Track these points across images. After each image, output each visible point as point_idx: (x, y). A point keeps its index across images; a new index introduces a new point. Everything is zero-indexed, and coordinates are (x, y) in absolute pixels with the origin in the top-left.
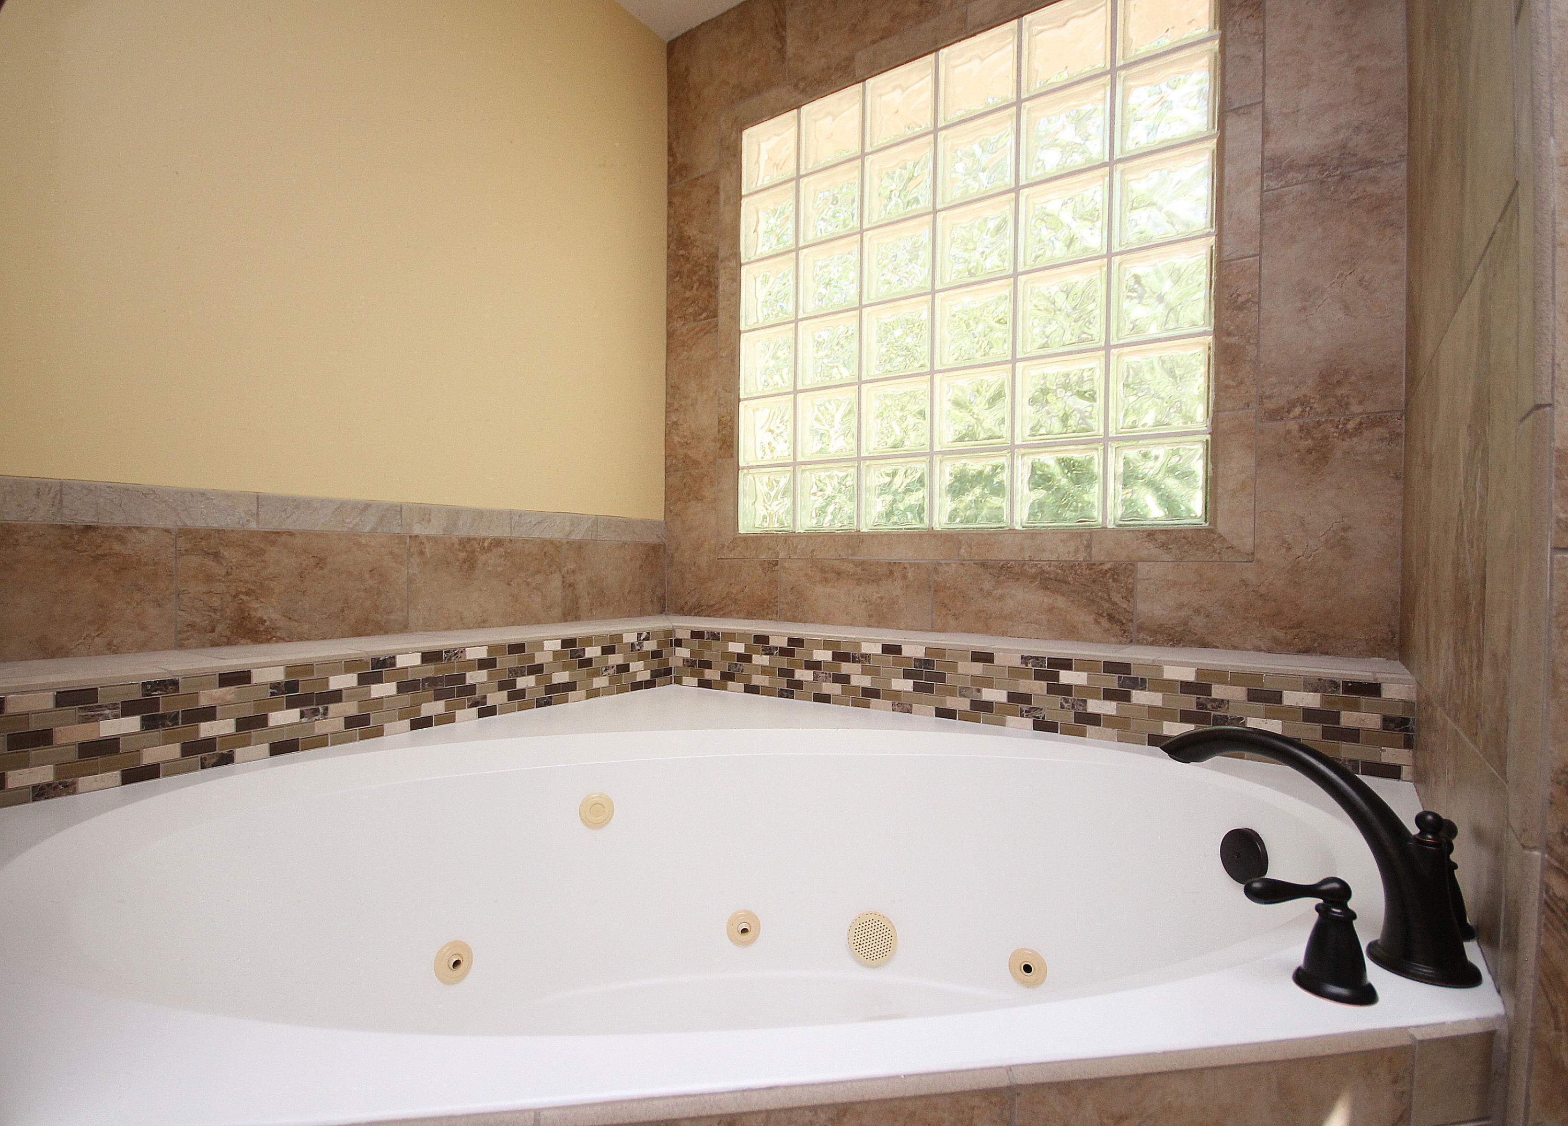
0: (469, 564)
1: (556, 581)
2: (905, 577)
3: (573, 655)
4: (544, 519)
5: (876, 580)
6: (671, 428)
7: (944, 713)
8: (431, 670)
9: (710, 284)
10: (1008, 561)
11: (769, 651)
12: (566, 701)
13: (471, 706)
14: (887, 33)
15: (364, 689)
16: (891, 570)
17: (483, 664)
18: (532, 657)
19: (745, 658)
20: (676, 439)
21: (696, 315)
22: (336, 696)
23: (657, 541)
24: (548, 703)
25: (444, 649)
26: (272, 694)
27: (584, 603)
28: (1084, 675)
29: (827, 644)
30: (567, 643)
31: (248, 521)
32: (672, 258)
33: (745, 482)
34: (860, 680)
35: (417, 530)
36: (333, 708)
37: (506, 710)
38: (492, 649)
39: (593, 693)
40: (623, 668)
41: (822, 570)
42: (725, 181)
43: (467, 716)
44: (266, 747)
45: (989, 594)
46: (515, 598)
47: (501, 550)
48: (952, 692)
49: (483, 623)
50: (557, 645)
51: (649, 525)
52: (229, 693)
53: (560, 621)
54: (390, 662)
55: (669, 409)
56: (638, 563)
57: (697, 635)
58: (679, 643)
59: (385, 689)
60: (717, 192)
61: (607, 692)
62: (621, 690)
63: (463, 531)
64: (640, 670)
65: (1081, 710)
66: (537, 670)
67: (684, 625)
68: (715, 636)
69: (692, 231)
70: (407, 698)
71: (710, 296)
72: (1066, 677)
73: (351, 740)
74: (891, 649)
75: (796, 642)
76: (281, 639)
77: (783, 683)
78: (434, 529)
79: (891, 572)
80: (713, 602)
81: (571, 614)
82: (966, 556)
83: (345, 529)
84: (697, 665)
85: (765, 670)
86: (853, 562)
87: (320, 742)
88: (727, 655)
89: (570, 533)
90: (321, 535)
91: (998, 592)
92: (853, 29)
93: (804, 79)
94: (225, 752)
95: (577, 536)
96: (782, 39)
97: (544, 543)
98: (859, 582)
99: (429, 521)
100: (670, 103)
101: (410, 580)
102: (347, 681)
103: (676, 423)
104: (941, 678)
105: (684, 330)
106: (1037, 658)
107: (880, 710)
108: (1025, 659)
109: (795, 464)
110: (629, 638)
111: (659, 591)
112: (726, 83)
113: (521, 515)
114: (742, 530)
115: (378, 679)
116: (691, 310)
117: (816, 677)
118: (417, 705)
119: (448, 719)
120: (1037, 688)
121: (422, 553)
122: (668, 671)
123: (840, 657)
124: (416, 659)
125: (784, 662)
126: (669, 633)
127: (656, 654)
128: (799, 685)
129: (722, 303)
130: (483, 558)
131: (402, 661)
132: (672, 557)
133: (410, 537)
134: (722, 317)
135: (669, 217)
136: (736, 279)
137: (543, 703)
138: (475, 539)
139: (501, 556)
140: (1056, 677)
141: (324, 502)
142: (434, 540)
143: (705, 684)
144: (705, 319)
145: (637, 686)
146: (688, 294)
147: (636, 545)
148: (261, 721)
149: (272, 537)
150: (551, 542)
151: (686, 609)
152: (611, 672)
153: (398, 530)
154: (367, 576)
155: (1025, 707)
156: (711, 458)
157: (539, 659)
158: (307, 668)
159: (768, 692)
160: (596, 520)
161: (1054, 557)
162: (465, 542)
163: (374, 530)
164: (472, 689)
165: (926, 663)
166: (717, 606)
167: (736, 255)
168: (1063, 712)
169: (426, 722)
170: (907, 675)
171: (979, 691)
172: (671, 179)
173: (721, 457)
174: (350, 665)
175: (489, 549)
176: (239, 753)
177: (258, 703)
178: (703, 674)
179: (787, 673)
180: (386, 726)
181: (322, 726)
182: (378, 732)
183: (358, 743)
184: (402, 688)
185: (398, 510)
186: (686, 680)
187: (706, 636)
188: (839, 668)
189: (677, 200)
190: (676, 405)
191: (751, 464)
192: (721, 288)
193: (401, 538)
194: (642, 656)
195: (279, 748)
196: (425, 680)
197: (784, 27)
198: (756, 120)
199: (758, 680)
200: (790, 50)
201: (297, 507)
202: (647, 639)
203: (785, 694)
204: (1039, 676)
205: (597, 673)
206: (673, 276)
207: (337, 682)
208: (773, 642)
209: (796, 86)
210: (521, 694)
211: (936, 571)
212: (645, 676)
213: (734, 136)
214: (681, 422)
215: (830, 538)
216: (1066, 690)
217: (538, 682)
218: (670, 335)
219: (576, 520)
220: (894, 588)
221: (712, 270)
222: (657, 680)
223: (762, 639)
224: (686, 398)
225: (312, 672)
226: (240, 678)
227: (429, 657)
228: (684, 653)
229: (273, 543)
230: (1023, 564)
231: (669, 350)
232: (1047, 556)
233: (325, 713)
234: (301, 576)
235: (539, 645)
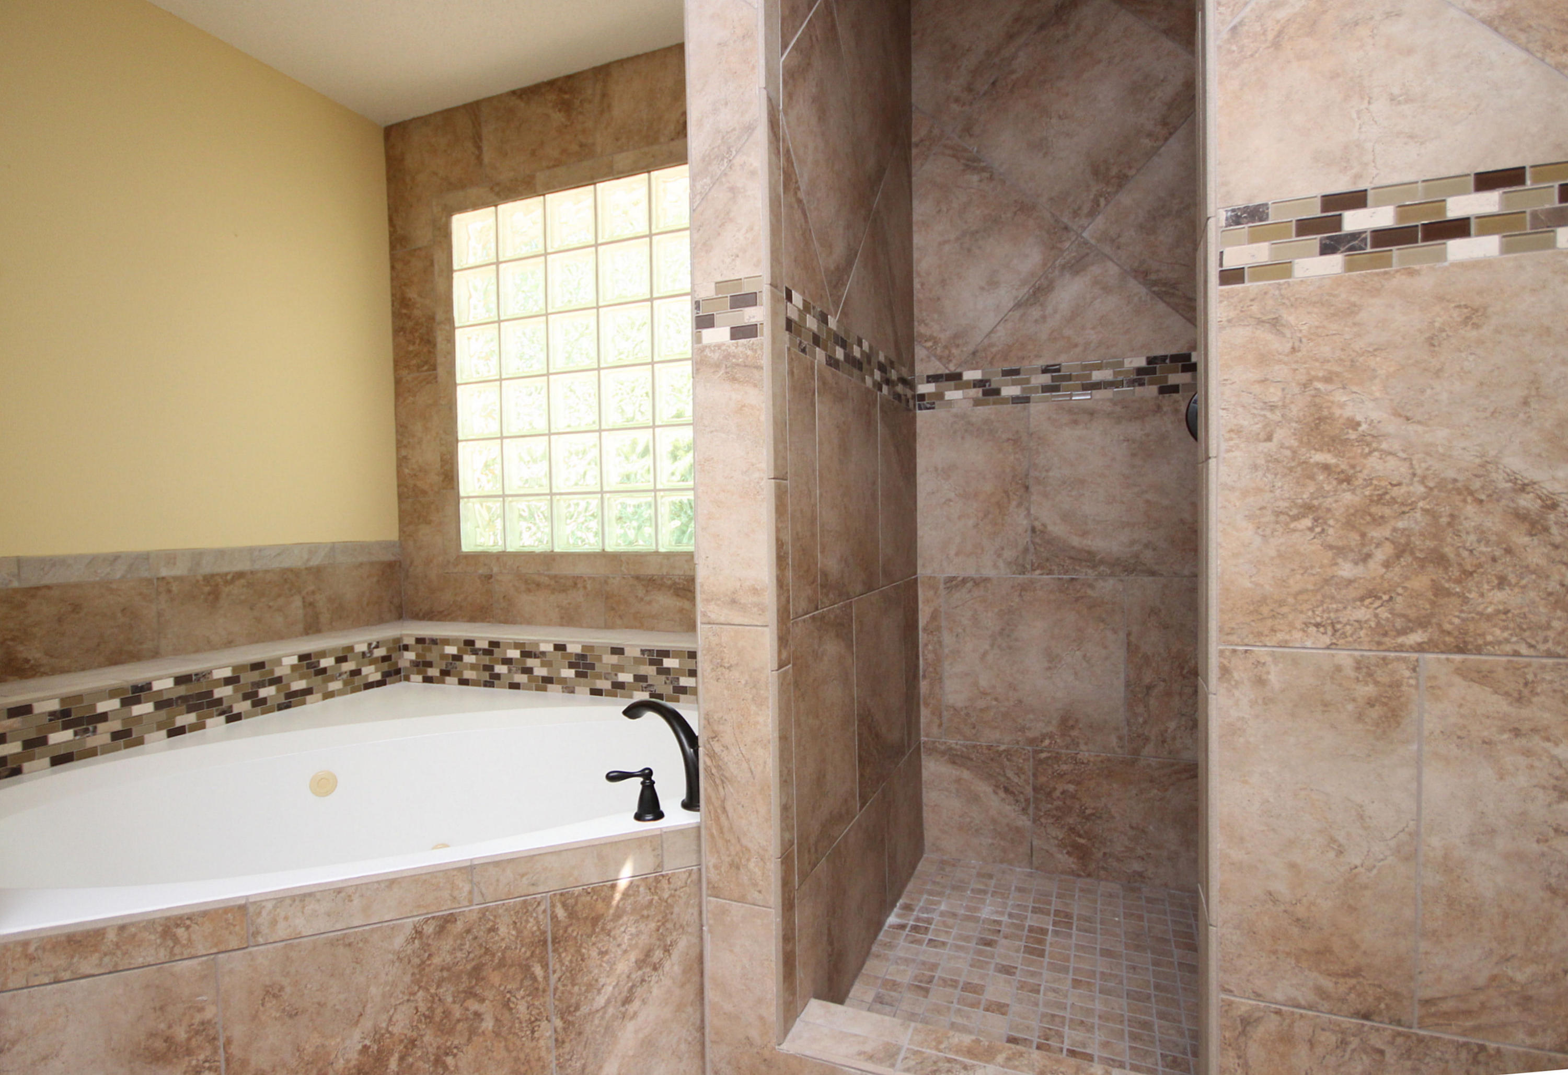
0: (215, 595)
1: (297, 602)
2: (585, 588)
3: (309, 666)
4: (283, 550)
5: (564, 590)
6: (402, 461)
7: (596, 692)
8: (182, 690)
9: (429, 342)
10: (653, 575)
11: (475, 652)
12: (304, 703)
13: (220, 714)
14: (557, 163)
15: (126, 709)
16: (576, 582)
17: (228, 681)
18: (272, 672)
19: (458, 658)
20: (407, 471)
21: (419, 367)
22: (104, 717)
23: (392, 558)
24: (288, 706)
25: (193, 672)
26: (50, 720)
27: (325, 618)
28: (677, 661)
29: (517, 645)
30: (303, 658)
31: (10, 581)
32: (396, 315)
33: (465, 508)
34: (541, 671)
35: (164, 572)
36: (101, 727)
37: (249, 715)
38: (236, 669)
39: (328, 695)
40: (356, 673)
41: (526, 582)
42: (439, 256)
43: (216, 724)
44: (47, 761)
45: (642, 599)
46: (258, 620)
47: (243, 581)
48: (599, 676)
49: (229, 644)
50: (294, 660)
51: (386, 546)
52: (16, 722)
53: (302, 635)
54: (147, 687)
55: (400, 445)
56: (375, 579)
57: (420, 641)
58: (406, 648)
59: (144, 708)
60: (432, 264)
61: (341, 693)
62: (355, 690)
63: (207, 568)
64: (372, 673)
65: (676, 684)
66: (277, 681)
67: (411, 630)
68: (434, 641)
69: (412, 294)
70: (163, 714)
71: (430, 352)
72: (668, 663)
73: (117, 749)
74: (560, 647)
75: (494, 644)
76: (45, 674)
77: (486, 676)
78: (180, 570)
79: (576, 584)
80: (441, 609)
81: (312, 627)
82: (626, 571)
83: (97, 579)
84: (421, 665)
85: (473, 667)
86: (548, 576)
87: (92, 753)
88: (444, 656)
89: (308, 560)
90: (77, 586)
91: (648, 598)
92: (533, 153)
93: (498, 184)
94: (15, 766)
95: (314, 562)
96: (479, 148)
97: (284, 571)
98: (553, 591)
99: (175, 564)
100: (389, 180)
101: (160, 614)
102: (112, 705)
103: (405, 458)
104: (592, 667)
105: (409, 378)
106: (649, 651)
107: (554, 690)
108: (643, 652)
109: (504, 496)
110: (361, 648)
111: (396, 601)
112: (435, 174)
113: (261, 549)
114: (465, 549)
115: (138, 701)
116: (414, 362)
117: (510, 671)
118: (171, 719)
119: (200, 726)
120: (650, 671)
121: (169, 591)
122: (398, 671)
123: (526, 654)
124: (169, 683)
125: (486, 660)
126: (397, 640)
127: (385, 659)
128: (498, 676)
129: (440, 360)
130: (226, 590)
131: (157, 686)
132: (408, 571)
133: (158, 579)
134: (441, 371)
135: (392, 279)
136: (451, 340)
137: (281, 707)
138: (218, 574)
139: (243, 586)
140: (661, 663)
141: (77, 558)
142: (180, 579)
143: (428, 680)
144: (426, 371)
145: (369, 686)
146: (411, 348)
147: (372, 564)
148: (42, 741)
149: (33, 592)
150: (291, 570)
151: (421, 615)
152: (344, 676)
153: (146, 574)
154: (119, 615)
155: (644, 684)
156: (436, 489)
157: (278, 672)
158: (78, 698)
159: (476, 683)
160: (333, 547)
161: (681, 573)
162: (208, 579)
163: (123, 577)
164: (220, 701)
165: (582, 657)
166: (446, 613)
167: (450, 320)
168: (665, 686)
169: (181, 731)
170: (571, 665)
171: (616, 675)
172: (392, 247)
173: (444, 488)
174: (112, 693)
175: (232, 581)
176: (26, 766)
177: (39, 728)
178: (426, 672)
179: (489, 668)
180: (147, 736)
181: (91, 741)
182: (140, 742)
183: (124, 752)
184: (159, 706)
185: (145, 558)
186: (413, 677)
187: (427, 641)
188: (525, 663)
189: (399, 266)
190: (405, 442)
191: (471, 495)
192: (439, 346)
193: (149, 581)
194: (373, 662)
195: (58, 761)
196: (180, 698)
197: (481, 139)
198: (462, 209)
199: (469, 674)
200: (486, 159)
201: (54, 565)
202: (377, 647)
203: (488, 684)
204: (652, 662)
205: (333, 679)
206: (398, 331)
207: (102, 707)
208: (478, 645)
209: (492, 189)
210: (264, 701)
211: (606, 582)
212: (378, 677)
213: (444, 219)
214: (410, 457)
215: (530, 557)
216: (667, 671)
217: (278, 691)
218: (398, 382)
219: (313, 549)
220: (578, 596)
221: (430, 331)
222: (388, 679)
223: (470, 643)
224: (413, 436)
225: (82, 701)
226: (24, 710)
227: (180, 680)
228: (410, 656)
229: (33, 597)
230: (662, 577)
231: (398, 395)
232: (677, 572)
233: (95, 731)
234: (60, 620)
235: (278, 662)
